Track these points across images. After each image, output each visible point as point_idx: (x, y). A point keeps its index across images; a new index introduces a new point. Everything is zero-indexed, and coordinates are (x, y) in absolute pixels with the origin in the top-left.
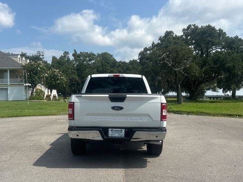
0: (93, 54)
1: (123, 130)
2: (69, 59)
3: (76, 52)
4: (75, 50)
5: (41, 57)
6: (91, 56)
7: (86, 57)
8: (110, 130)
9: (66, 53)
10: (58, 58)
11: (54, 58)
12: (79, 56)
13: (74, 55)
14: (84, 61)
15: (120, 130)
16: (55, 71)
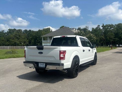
0: (113, 25)
1: (44, 64)
2: (100, 28)
3: (103, 25)
4: (103, 24)
5: (87, 29)
6: (111, 26)
7: (109, 27)
8: (39, 63)
9: (99, 26)
10: (95, 28)
11: (93, 29)
12: (105, 27)
13: (102, 26)
14: (107, 29)
15: (43, 64)
16: (91, 35)
